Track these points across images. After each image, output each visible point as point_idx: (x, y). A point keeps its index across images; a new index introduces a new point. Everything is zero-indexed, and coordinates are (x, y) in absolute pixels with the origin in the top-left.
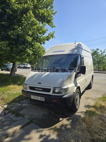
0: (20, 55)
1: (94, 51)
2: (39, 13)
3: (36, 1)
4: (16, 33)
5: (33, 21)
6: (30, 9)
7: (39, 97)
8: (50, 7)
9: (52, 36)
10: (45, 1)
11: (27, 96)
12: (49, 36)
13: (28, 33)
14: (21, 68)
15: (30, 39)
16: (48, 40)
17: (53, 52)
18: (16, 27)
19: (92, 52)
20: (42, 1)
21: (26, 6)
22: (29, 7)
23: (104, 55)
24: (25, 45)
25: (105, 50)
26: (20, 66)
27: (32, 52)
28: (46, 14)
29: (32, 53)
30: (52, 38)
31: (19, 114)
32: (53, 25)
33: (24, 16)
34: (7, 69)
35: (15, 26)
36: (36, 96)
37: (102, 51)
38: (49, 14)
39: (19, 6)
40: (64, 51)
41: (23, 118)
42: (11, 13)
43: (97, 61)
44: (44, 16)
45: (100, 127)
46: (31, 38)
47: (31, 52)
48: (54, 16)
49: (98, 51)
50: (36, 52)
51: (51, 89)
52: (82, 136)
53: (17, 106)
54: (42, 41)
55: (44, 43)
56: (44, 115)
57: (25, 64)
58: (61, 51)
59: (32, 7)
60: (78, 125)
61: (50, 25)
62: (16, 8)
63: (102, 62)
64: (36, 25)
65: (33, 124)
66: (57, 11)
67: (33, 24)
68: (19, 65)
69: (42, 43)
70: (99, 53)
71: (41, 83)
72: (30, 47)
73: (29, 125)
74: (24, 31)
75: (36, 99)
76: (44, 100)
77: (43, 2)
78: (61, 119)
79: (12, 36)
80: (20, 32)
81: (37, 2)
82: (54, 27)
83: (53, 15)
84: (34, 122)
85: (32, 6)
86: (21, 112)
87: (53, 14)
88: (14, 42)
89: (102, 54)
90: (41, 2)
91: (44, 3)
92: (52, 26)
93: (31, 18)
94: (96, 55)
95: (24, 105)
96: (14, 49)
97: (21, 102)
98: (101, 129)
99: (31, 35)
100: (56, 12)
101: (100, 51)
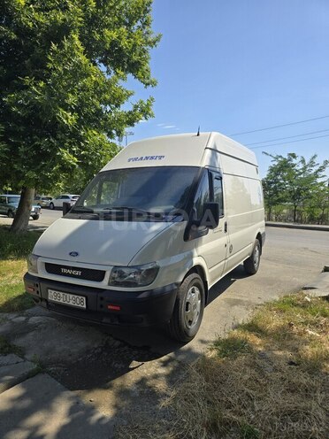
0: (39, 167)
1: (280, 159)
2: (102, 40)
3: (94, 4)
4: (26, 100)
5: (78, 66)
6: (72, 28)
7: (71, 296)
8: (139, 22)
9: (145, 112)
10: (122, 3)
11: (38, 292)
12: (135, 110)
13: (63, 101)
14: (54, 208)
15: (69, 119)
16: (131, 123)
17: (129, 161)
18: (27, 81)
19: (276, 163)
20: (115, 5)
21: (60, 16)
22: (71, 21)
23: (313, 172)
24: (55, 137)
25: (314, 157)
26: (52, 203)
27: (76, 159)
28: (124, 43)
29: (77, 163)
30: (143, 118)
31: (10, 346)
32: (148, 79)
33: (54, 47)
34: (10, 211)
35: (24, 77)
36: (61, 294)
37: (307, 162)
38: (135, 45)
39: (41, 18)
40: (160, 157)
41: (21, 360)
42: (14, 37)
43: (290, 192)
44: (121, 49)
45: (246, 390)
46: (73, 117)
47: (74, 161)
48: (151, 51)
49: (294, 161)
50: (91, 160)
51: (105, 272)
52: (186, 414)
53: (13, 323)
54: (112, 127)
55: (119, 133)
56: (88, 352)
57: (67, 197)
58: (152, 158)
59: (81, 22)
60: (182, 381)
61: (139, 78)
62: (31, 24)
63: (303, 195)
64: (87, 75)
65: (46, 375)
66: (160, 36)
67: (79, 73)
68: (51, 199)
69: (114, 132)
70: (296, 168)
71: (77, 254)
72: (70, 143)
73: (33, 379)
74: (52, 94)
75: (61, 301)
76: (85, 306)
77: (117, 7)
78: (135, 363)
79: (14, 109)
80: (39, 95)
81: (98, 6)
82: (154, 84)
83: (148, 47)
84: (49, 373)
85: (80, 19)
86: (19, 342)
87: (149, 43)
88: (22, 129)
89: (304, 169)
90: (111, 8)
91: (120, 10)
92: (147, 81)
93: (73, 55)
94: (285, 174)
95: (33, 320)
96: (22, 149)
97: (27, 311)
98: (247, 394)
99: (75, 106)
100: (158, 39)
101: (299, 159)
